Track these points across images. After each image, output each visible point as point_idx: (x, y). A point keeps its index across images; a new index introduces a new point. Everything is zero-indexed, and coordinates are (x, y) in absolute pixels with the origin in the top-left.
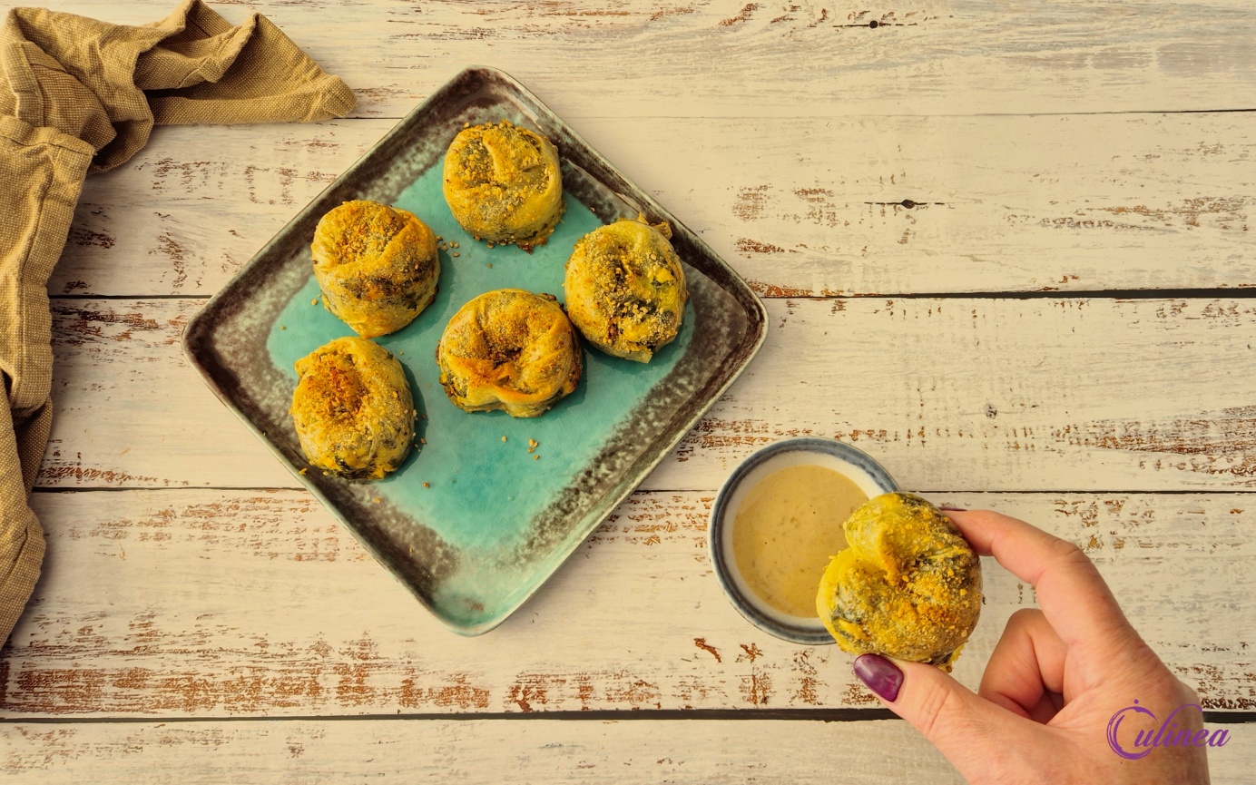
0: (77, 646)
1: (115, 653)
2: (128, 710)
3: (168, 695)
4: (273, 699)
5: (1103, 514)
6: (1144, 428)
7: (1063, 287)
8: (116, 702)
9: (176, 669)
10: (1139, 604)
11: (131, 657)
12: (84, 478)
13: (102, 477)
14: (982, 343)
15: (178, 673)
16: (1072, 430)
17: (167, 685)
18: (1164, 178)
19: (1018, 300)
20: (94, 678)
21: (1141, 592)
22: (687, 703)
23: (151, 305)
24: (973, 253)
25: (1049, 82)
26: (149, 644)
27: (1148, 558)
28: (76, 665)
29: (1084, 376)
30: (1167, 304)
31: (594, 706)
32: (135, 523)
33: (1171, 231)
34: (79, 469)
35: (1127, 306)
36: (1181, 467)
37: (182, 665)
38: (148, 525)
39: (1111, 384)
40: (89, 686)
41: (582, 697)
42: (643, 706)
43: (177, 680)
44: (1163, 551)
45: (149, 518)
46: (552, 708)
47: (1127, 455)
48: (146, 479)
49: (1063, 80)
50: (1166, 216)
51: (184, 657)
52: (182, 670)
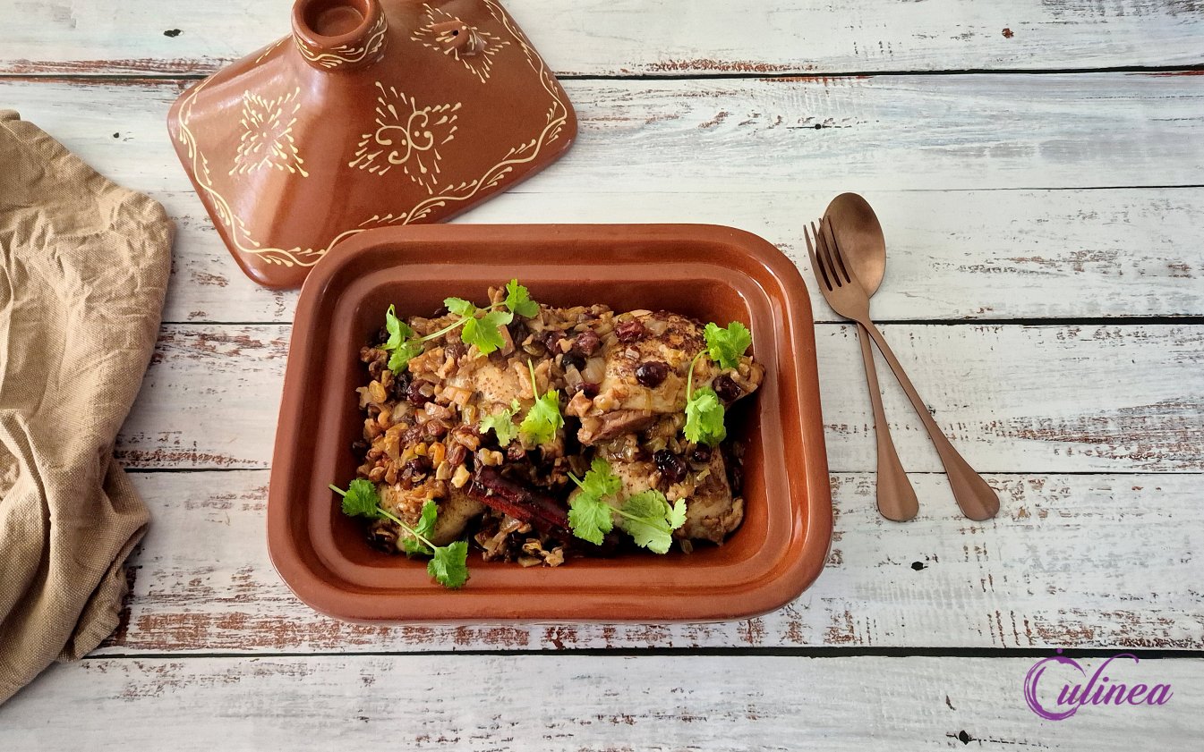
0: (188, 595)
1: (220, 600)
2: (229, 647)
3: (262, 634)
4: (349, 638)
5: (1028, 490)
6: (1055, 423)
7: (981, 317)
8: (219, 640)
9: (269, 614)
10: (1065, 562)
11: (233, 604)
12: (198, 461)
13: (213, 460)
14: (919, 358)
15: (271, 617)
16: (998, 425)
17: (262, 627)
18: (1053, 236)
19: (946, 326)
20: (202, 620)
21: (1065, 552)
22: (694, 642)
23: (257, 329)
24: (907, 291)
25: (956, 167)
26: (248, 593)
27: (1068, 525)
28: (187, 610)
29: (1003, 383)
30: (1065, 329)
31: (616, 644)
32: (239, 496)
33: (1062, 275)
34: (194, 454)
35: (1033, 331)
36: (1088, 453)
37: (274, 611)
38: (249, 497)
39: (1026, 389)
40: (197, 627)
41: (606, 637)
42: (658, 644)
43: (270, 622)
44: (1080, 520)
45: (250, 493)
46: (581, 646)
47: (1044, 444)
48: (249, 462)
49: (968, 166)
50: (1057, 264)
51: (276, 603)
52: (274, 614)
